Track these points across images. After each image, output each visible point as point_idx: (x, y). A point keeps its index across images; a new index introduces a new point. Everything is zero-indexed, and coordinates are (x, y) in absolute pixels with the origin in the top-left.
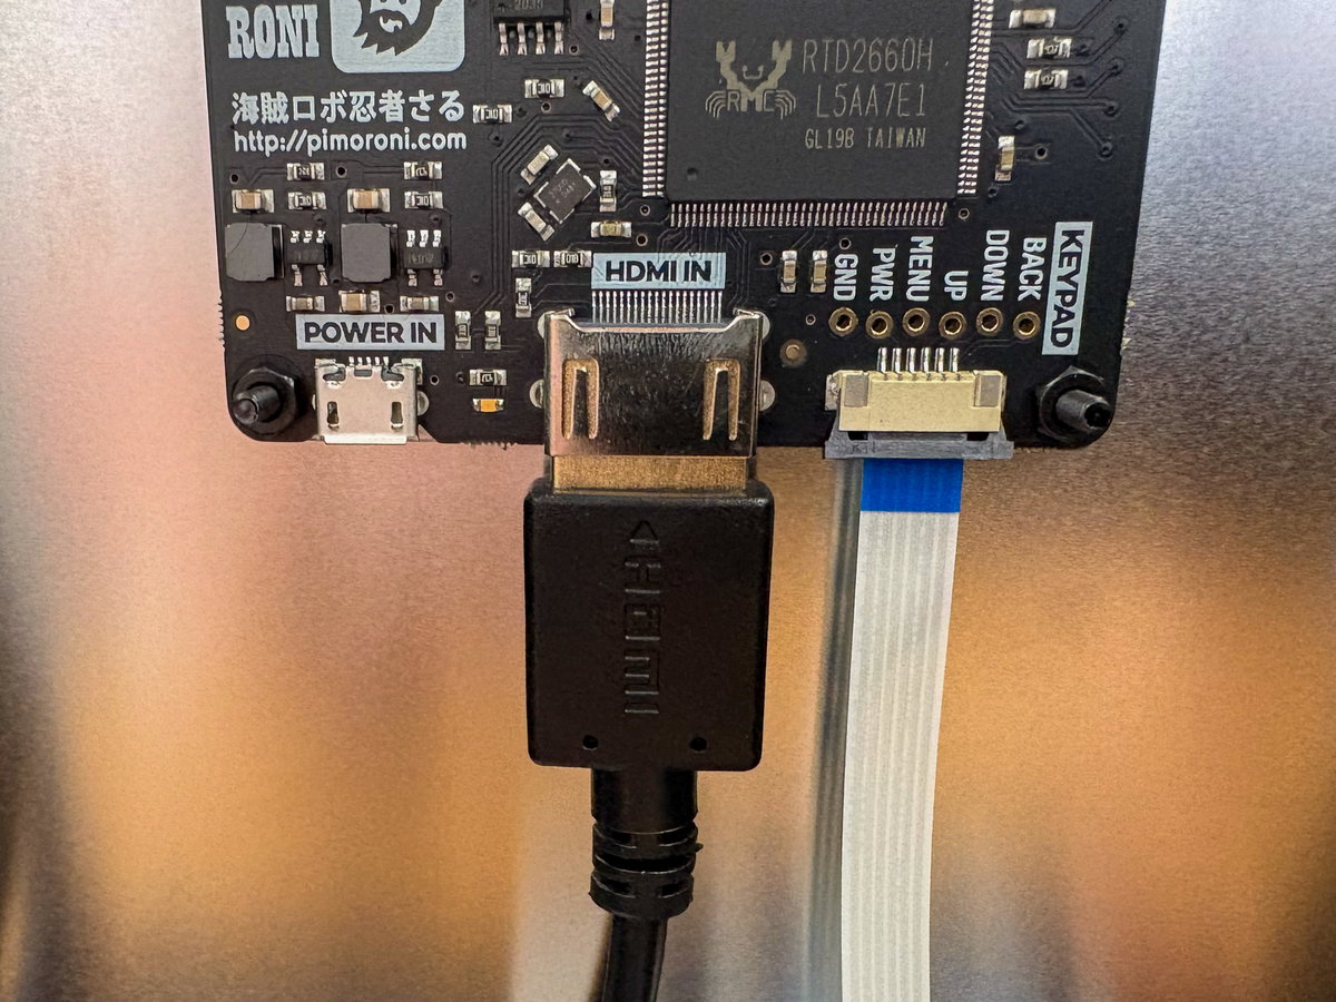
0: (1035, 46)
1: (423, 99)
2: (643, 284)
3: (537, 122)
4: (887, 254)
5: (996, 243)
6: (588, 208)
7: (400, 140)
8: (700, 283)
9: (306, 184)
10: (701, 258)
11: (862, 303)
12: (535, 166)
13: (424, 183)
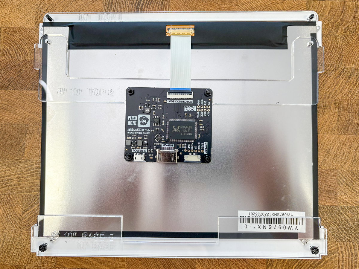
0: (201, 127)
1: (146, 129)
2: (166, 146)
3: (157, 132)
4: (189, 144)
5: (199, 144)
6: (161, 139)
7: (144, 133)
8: (172, 147)
9: (134, 137)
10: (172, 144)
11: (187, 149)
12: (156, 136)
13: (146, 137)
